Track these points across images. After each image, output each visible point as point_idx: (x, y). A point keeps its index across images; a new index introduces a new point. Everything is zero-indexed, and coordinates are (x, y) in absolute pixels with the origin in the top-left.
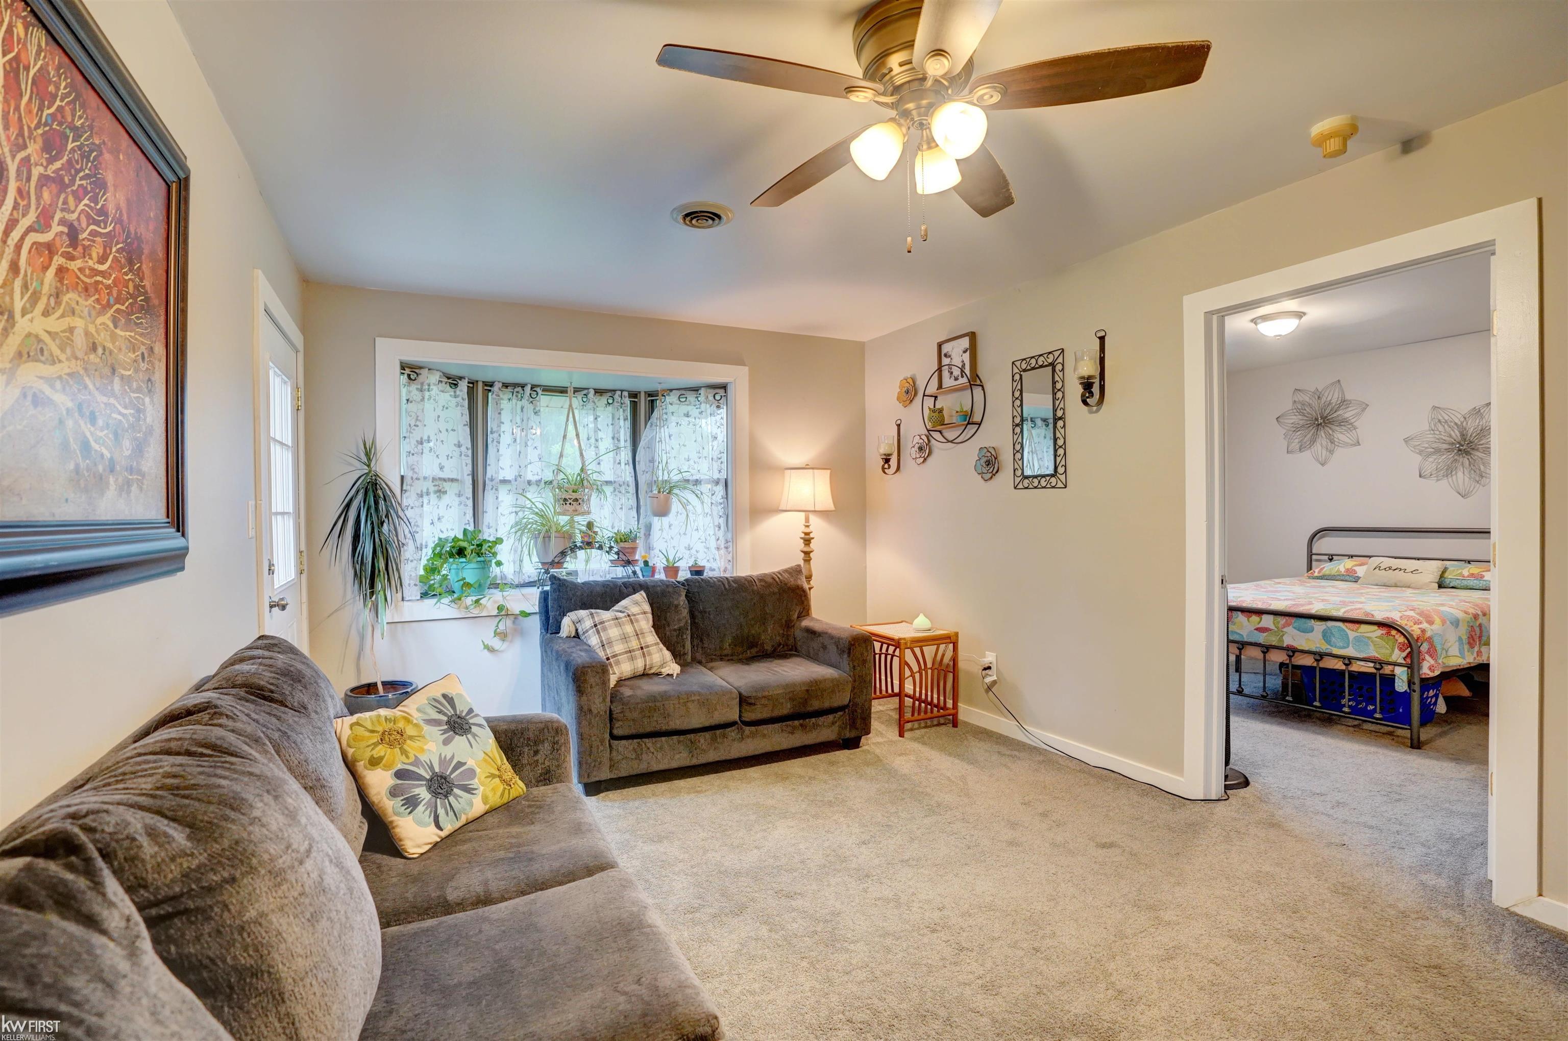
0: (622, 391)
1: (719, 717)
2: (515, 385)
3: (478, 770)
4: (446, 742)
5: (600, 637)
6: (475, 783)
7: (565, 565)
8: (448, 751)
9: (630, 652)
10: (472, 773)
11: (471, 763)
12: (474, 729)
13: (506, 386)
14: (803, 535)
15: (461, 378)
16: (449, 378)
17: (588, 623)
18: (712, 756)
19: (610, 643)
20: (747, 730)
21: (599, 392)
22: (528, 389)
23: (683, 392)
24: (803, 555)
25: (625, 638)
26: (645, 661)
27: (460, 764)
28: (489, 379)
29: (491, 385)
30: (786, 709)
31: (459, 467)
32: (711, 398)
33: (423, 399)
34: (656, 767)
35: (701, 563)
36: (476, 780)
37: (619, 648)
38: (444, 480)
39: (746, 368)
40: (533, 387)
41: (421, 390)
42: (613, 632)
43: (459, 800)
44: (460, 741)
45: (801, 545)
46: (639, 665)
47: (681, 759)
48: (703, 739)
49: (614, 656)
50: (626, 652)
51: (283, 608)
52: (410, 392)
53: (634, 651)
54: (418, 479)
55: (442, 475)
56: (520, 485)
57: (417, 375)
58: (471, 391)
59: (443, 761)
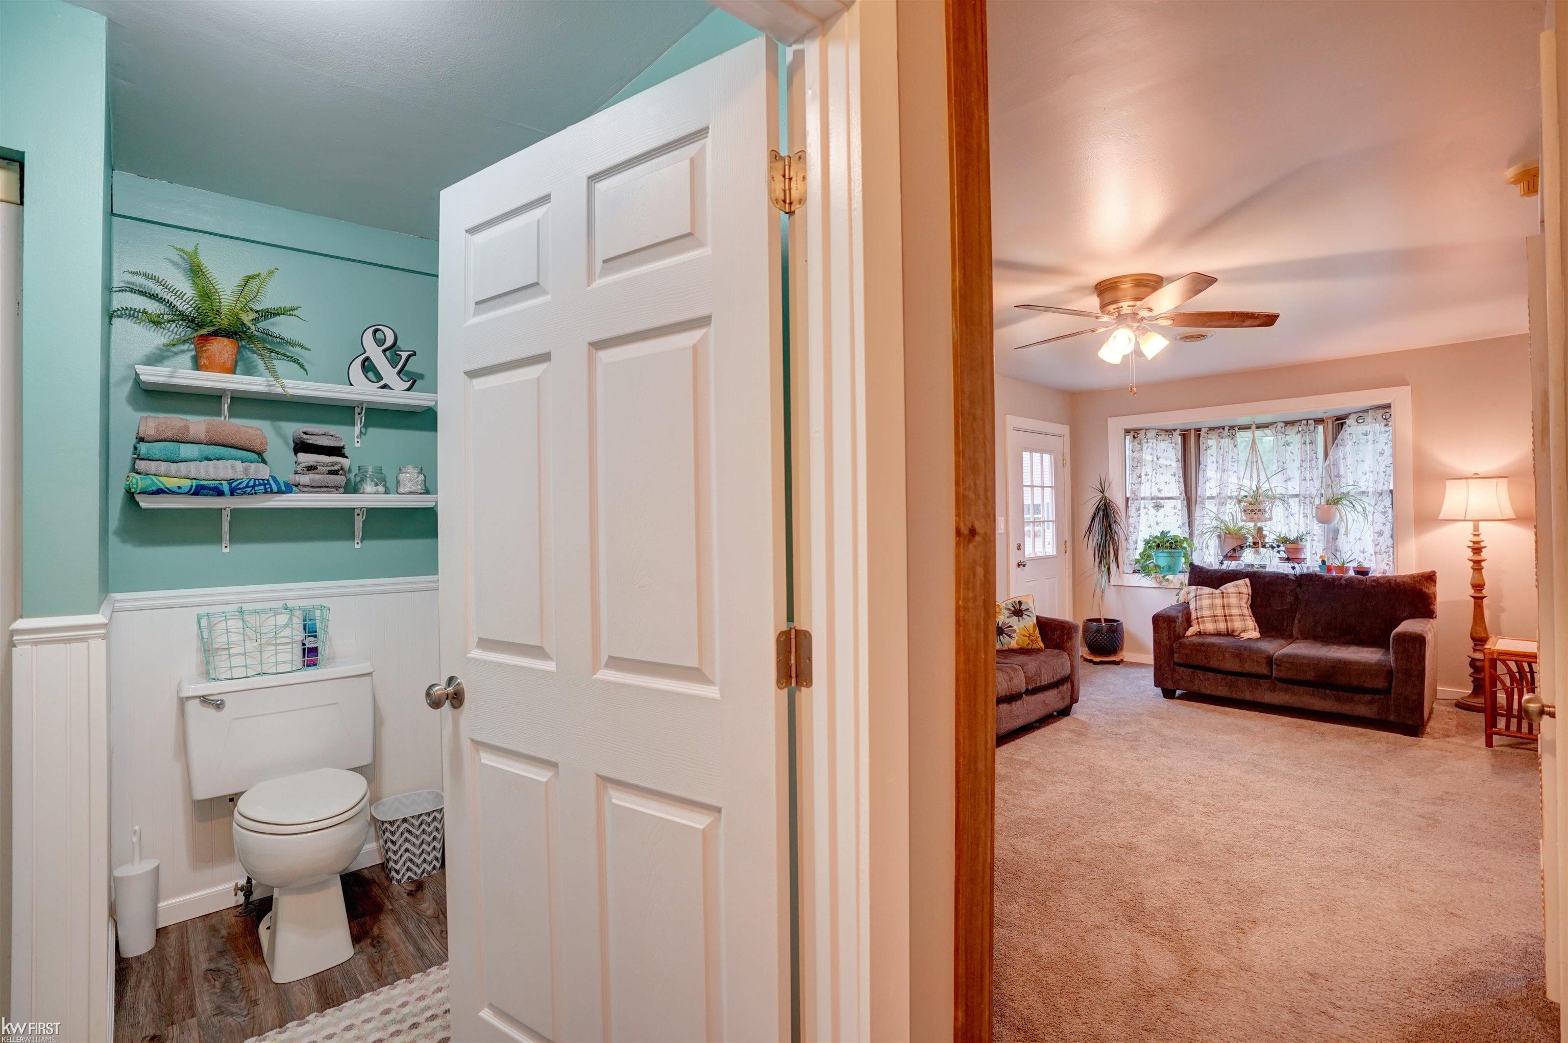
0: (1307, 420)
1: (1248, 667)
2: (1219, 428)
3: (1018, 631)
4: (1008, 617)
5: (1196, 604)
6: (1014, 635)
7: (1242, 558)
8: (1007, 621)
9: (1214, 616)
10: (1014, 631)
11: (1015, 627)
12: (1024, 616)
13: (1211, 429)
14: (1471, 544)
15: (1175, 430)
16: (1167, 431)
17: (1192, 595)
18: (1248, 696)
19: (1201, 608)
20: (1279, 685)
21: (1287, 423)
22: (1227, 428)
23: (1361, 414)
24: (1471, 564)
25: (1212, 607)
26: (1227, 625)
27: (1010, 626)
28: (1198, 427)
29: (1199, 430)
30: (1310, 676)
31: (1174, 488)
32: (1379, 417)
33: (1141, 450)
34: (1204, 691)
35: (1366, 565)
36: (1015, 634)
37: (1206, 613)
38: (1162, 499)
39: (1409, 387)
40: (1232, 428)
41: (1139, 444)
42: (1206, 602)
43: (1005, 639)
44: (1015, 619)
45: (1469, 554)
46: (1222, 626)
47: (1222, 691)
48: (1241, 682)
49: (1202, 617)
50: (1211, 616)
51: (1024, 566)
52: (1133, 446)
53: (1217, 616)
54: (1136, 499)
55: (1159, 495)
56: (1221, 500)
57: (1138, 434)
58: (1185, 436)
59: (1004, 623)
